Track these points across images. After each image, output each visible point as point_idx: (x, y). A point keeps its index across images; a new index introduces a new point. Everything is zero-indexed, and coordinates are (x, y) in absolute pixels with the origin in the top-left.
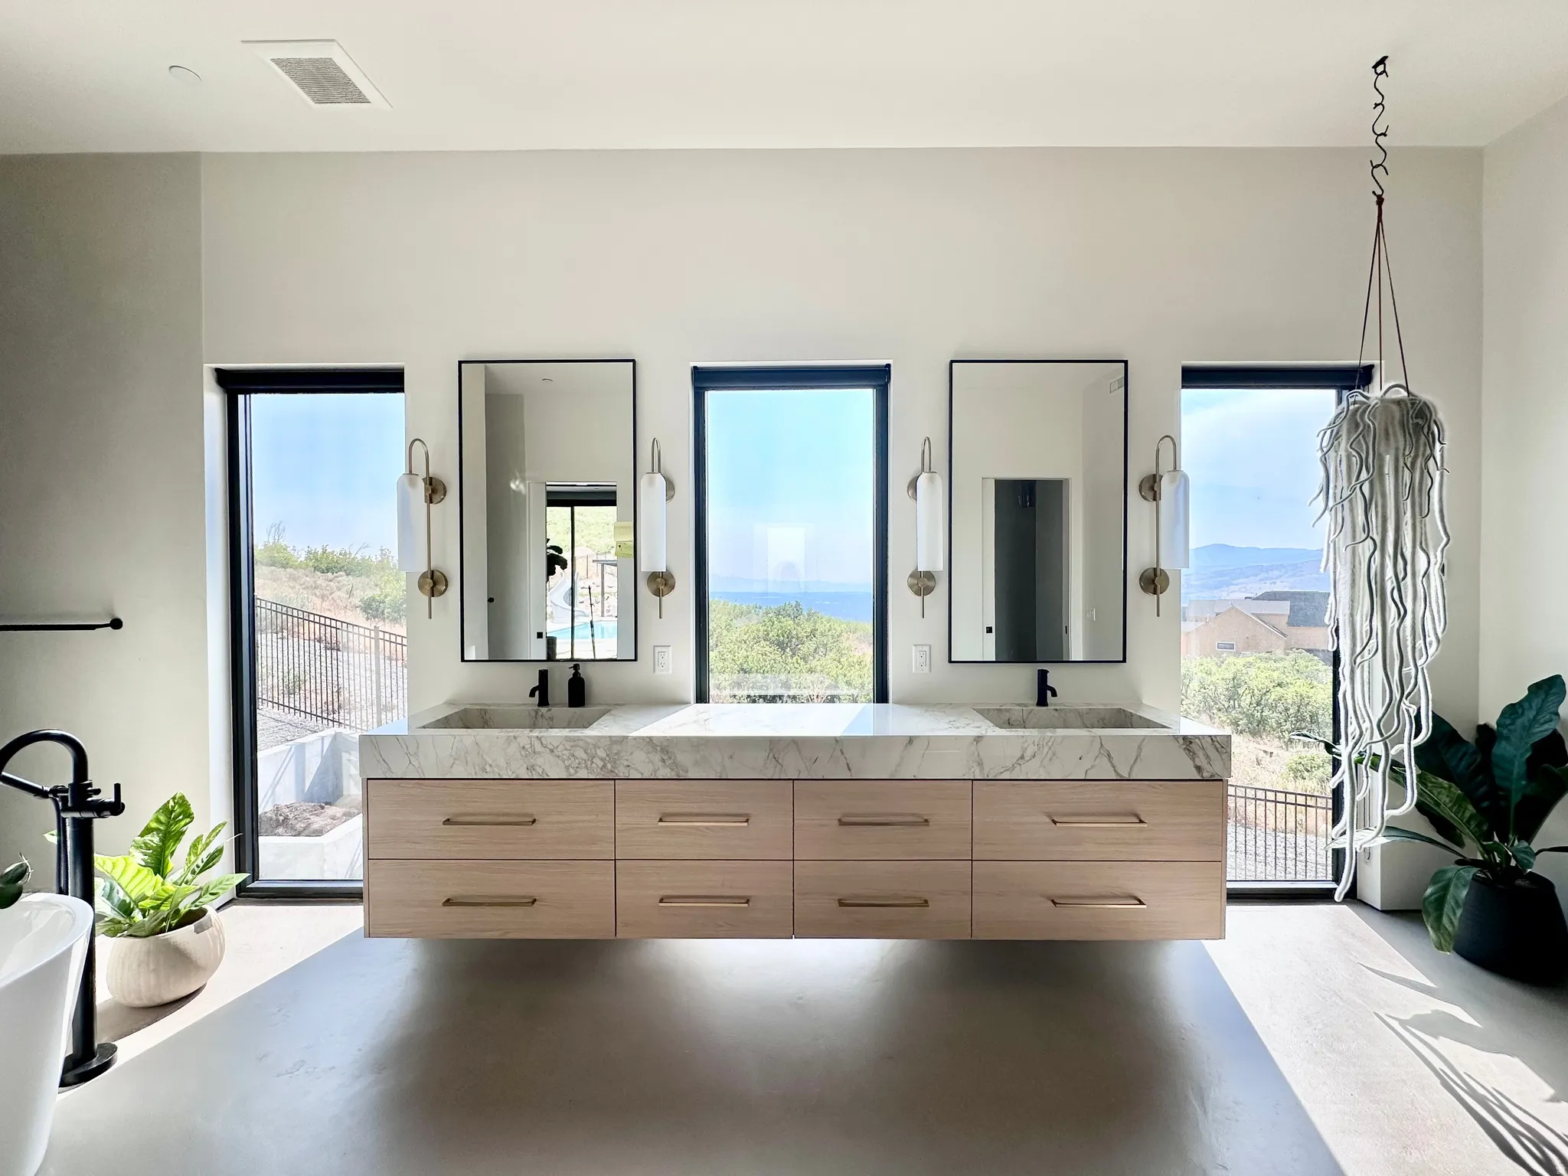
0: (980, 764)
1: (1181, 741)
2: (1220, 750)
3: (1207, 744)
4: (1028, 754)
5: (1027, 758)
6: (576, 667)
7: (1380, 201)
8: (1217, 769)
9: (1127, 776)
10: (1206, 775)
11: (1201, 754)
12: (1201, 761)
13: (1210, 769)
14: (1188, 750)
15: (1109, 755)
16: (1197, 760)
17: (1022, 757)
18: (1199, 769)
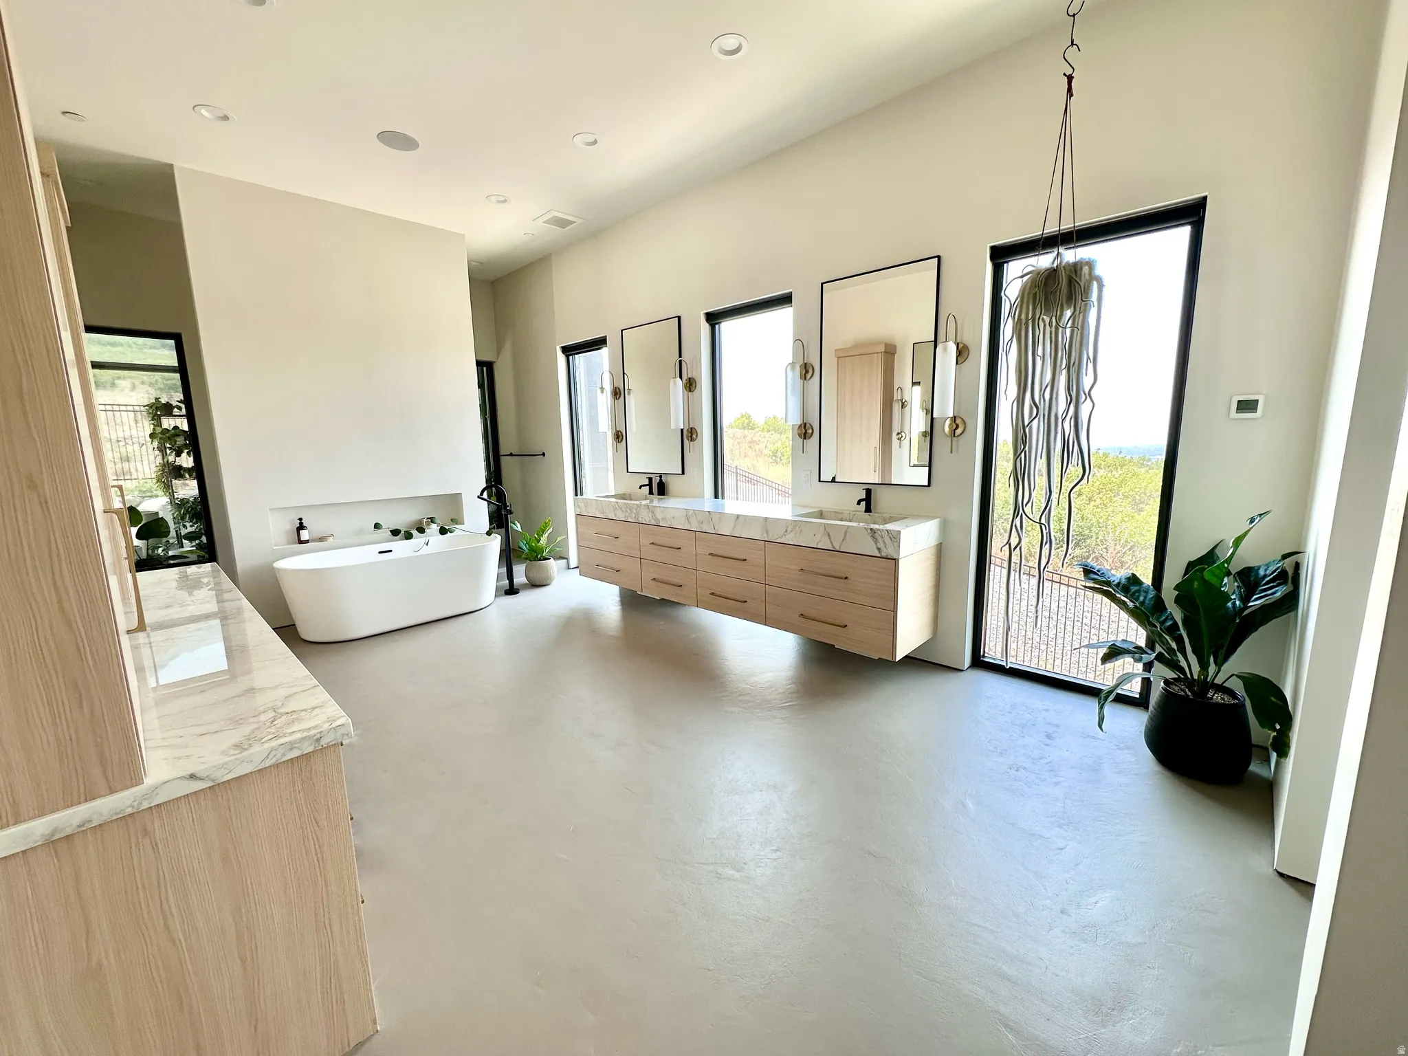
0: (767, 532)
1: (869, 531)
2: (893, 539)
3: (885, 535)
4: (789, 529)
5: (788, 532)
6: (661, 477)
7: (1070, 78)
8: (890, 551)
9: (838, 549)
10: (884, 554)
11: (880, 540)
12: (881, 545)
13: (886, 551)
14: (873, 537)
15: (829, 535)
16: (878, 544)
17: (786, 531)
18: (879, 549)
